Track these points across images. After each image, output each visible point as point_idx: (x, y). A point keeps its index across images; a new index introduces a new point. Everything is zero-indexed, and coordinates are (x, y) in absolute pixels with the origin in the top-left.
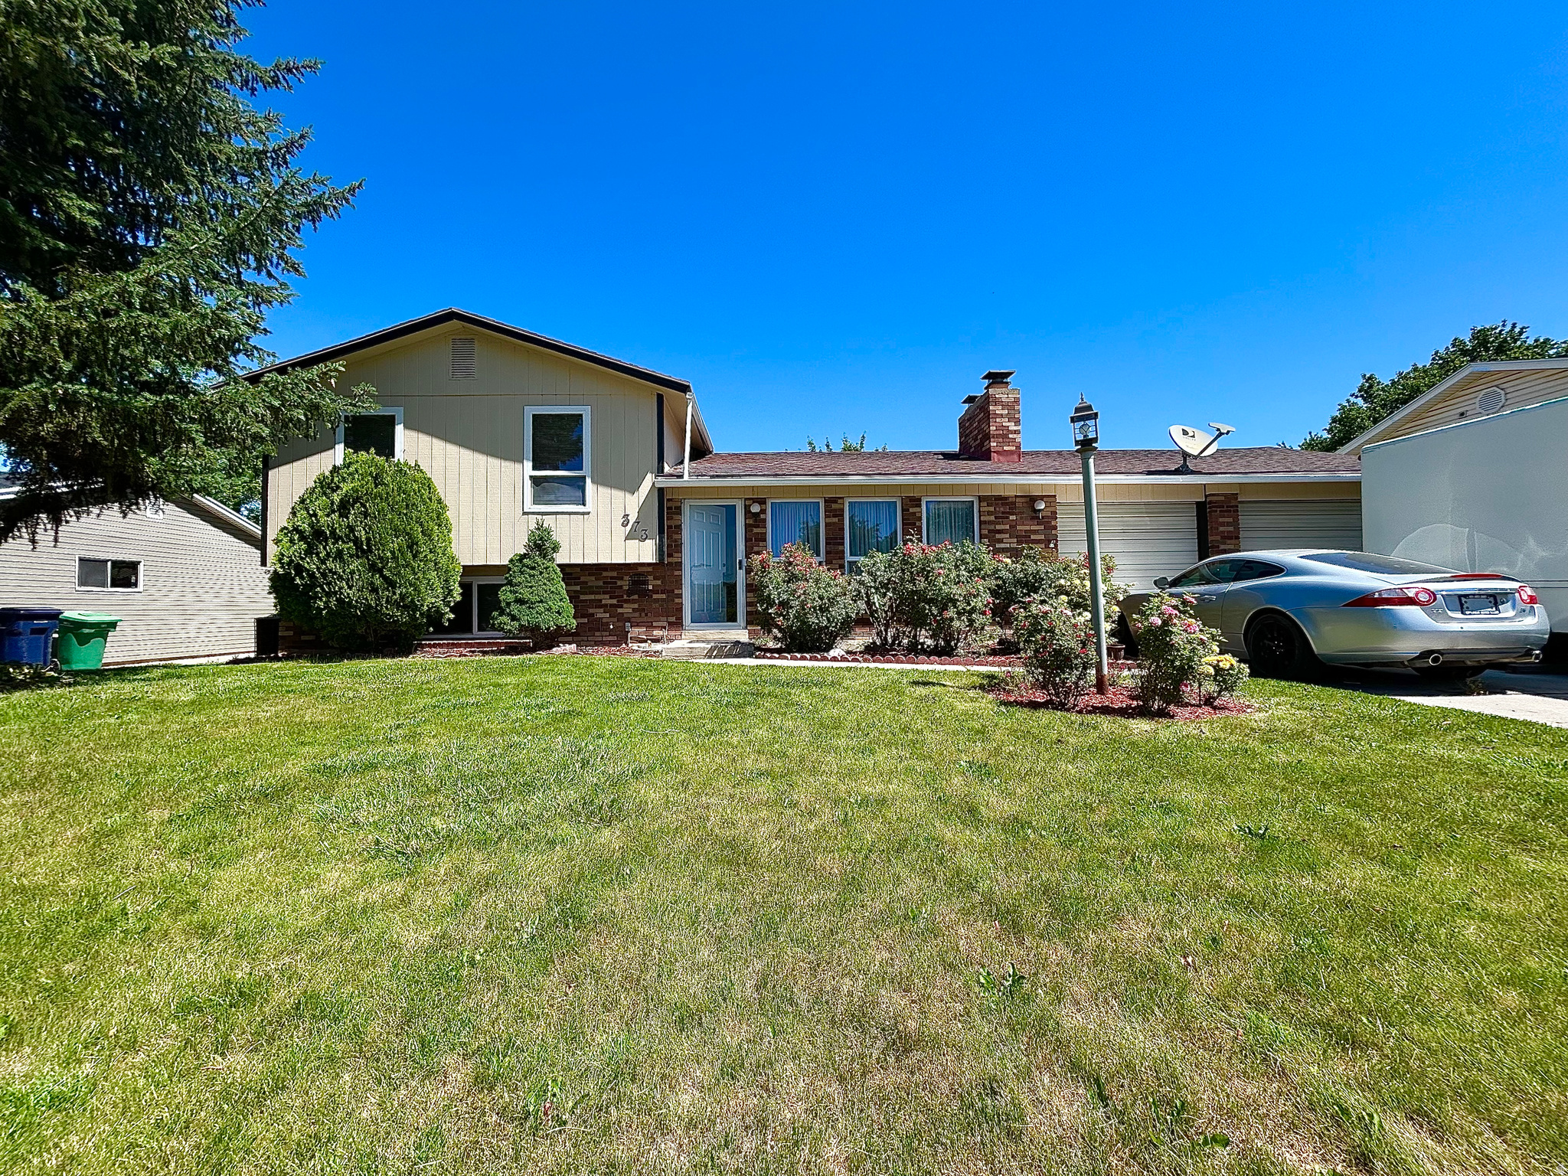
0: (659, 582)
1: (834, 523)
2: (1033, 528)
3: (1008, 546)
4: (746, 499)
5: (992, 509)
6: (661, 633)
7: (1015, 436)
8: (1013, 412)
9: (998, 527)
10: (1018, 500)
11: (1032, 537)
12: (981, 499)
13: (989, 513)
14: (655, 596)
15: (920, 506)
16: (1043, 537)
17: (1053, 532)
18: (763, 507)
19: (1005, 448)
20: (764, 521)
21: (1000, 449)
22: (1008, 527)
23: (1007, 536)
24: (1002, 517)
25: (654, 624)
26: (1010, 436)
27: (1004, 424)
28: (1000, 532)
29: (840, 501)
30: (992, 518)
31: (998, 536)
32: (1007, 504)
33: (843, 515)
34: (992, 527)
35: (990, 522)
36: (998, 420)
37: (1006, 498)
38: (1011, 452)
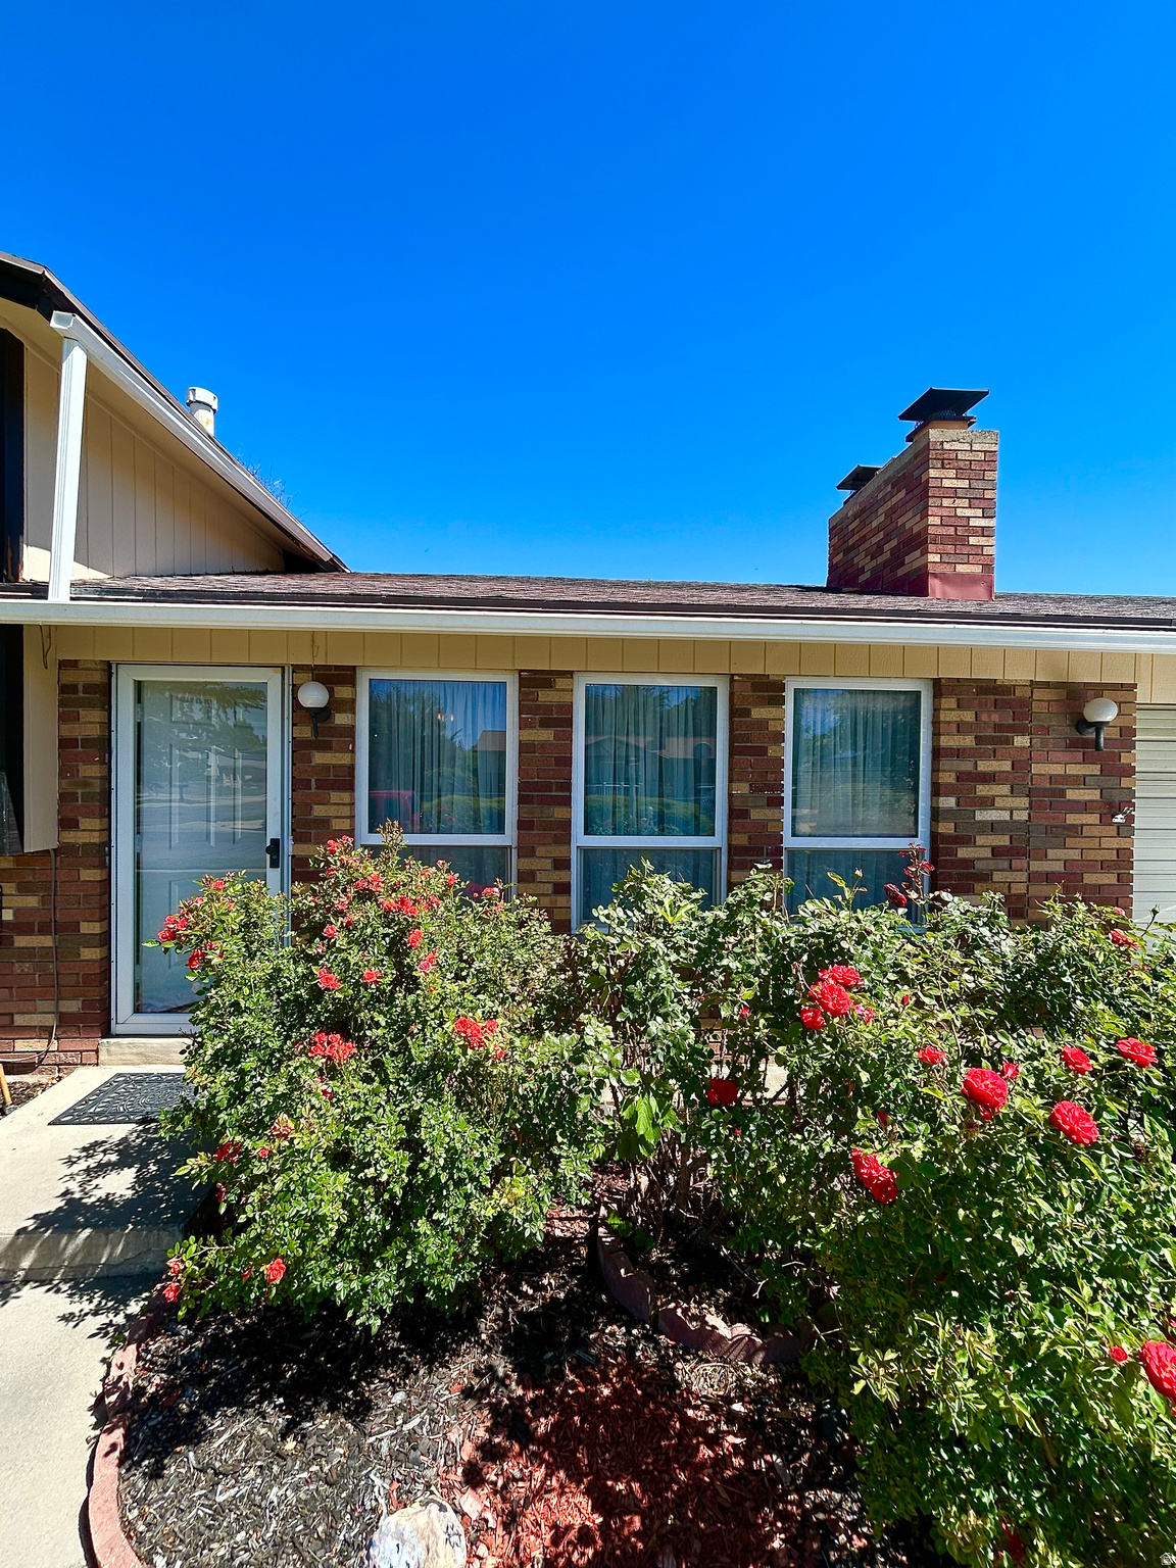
0: (32, 901)
1: (543, 745)
2: (1074, 770)
3: (1005, 816)
4: (296, 668)
5: (968, 716)
6: (39, 1045)
7: (982, 541)
8: (980, 485)
9: (985, 766)
10: (1038, 694)
11: (1071, 795)
12: (939, 687)
13: (961, 728)
14: (21, 941)
15: (781, 701)
16: (1095, 795)
17: (1125, 782)
18: (342, 692)
19: (960, 568)
20: (350, 732)
21: (948, 570)
22: (1006, 766)
23: (1005, 789)
24: (994, 741)
25: (19, 1020)
26: (973, 540)
27: (959, 512)
28: (989, 778)
29: (560, 683)
30: (968, 741)
31: (983, 790)
32: (1007, 704)
33: (569, 723)
34: (966, 766)
35: (958, 753)
36: (946, 502)
37: (1008, 689)
38: (972, 579)
